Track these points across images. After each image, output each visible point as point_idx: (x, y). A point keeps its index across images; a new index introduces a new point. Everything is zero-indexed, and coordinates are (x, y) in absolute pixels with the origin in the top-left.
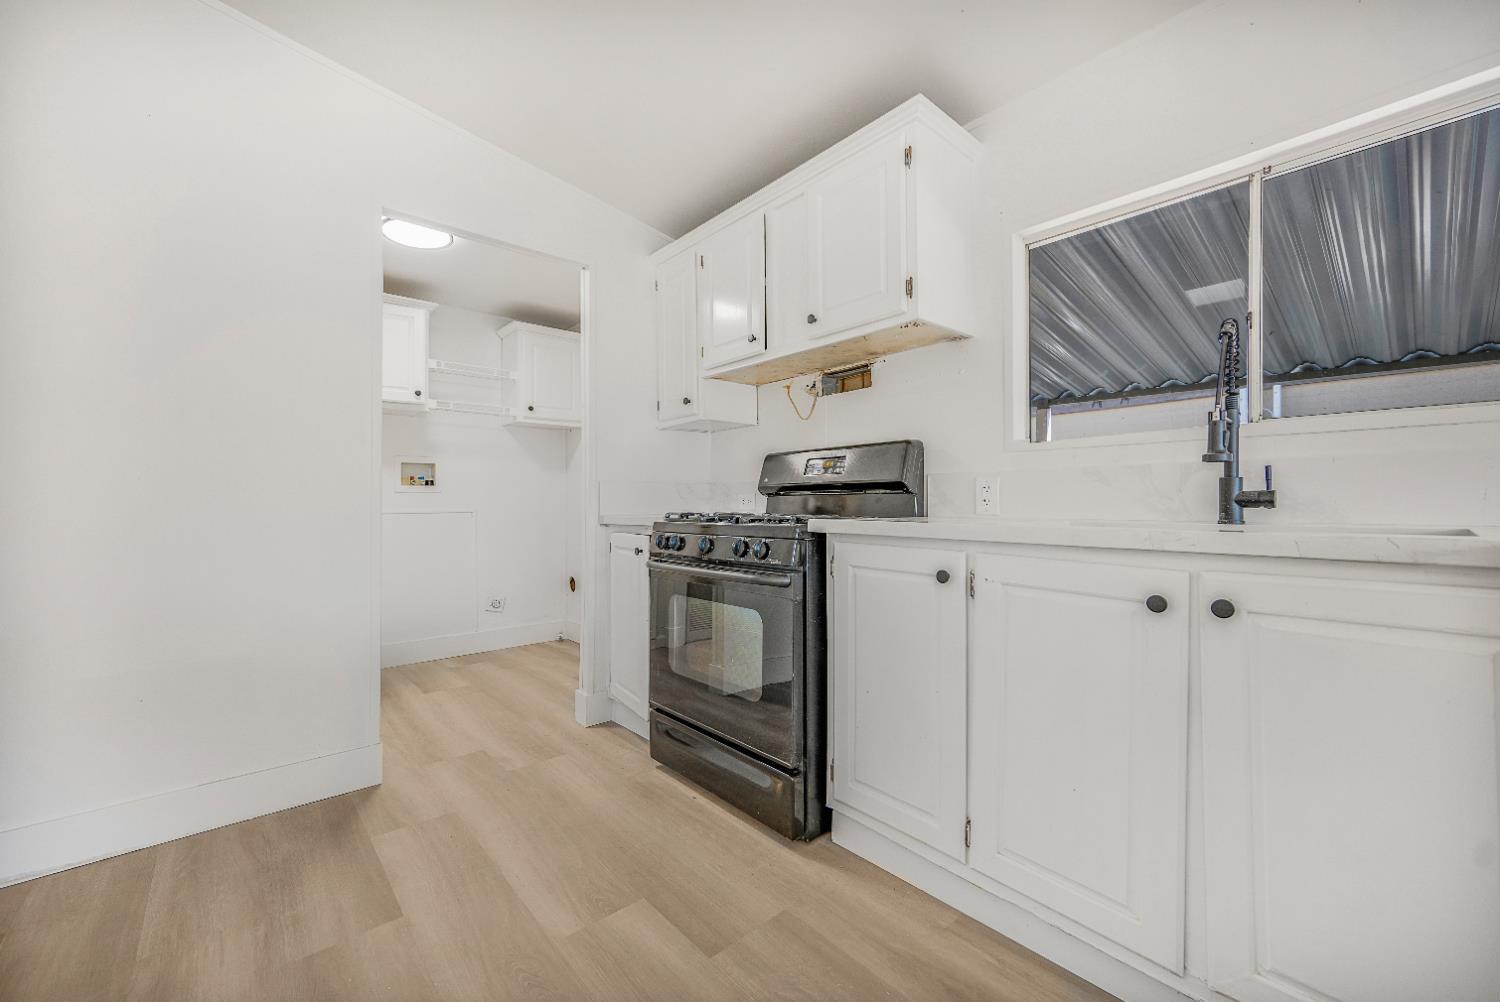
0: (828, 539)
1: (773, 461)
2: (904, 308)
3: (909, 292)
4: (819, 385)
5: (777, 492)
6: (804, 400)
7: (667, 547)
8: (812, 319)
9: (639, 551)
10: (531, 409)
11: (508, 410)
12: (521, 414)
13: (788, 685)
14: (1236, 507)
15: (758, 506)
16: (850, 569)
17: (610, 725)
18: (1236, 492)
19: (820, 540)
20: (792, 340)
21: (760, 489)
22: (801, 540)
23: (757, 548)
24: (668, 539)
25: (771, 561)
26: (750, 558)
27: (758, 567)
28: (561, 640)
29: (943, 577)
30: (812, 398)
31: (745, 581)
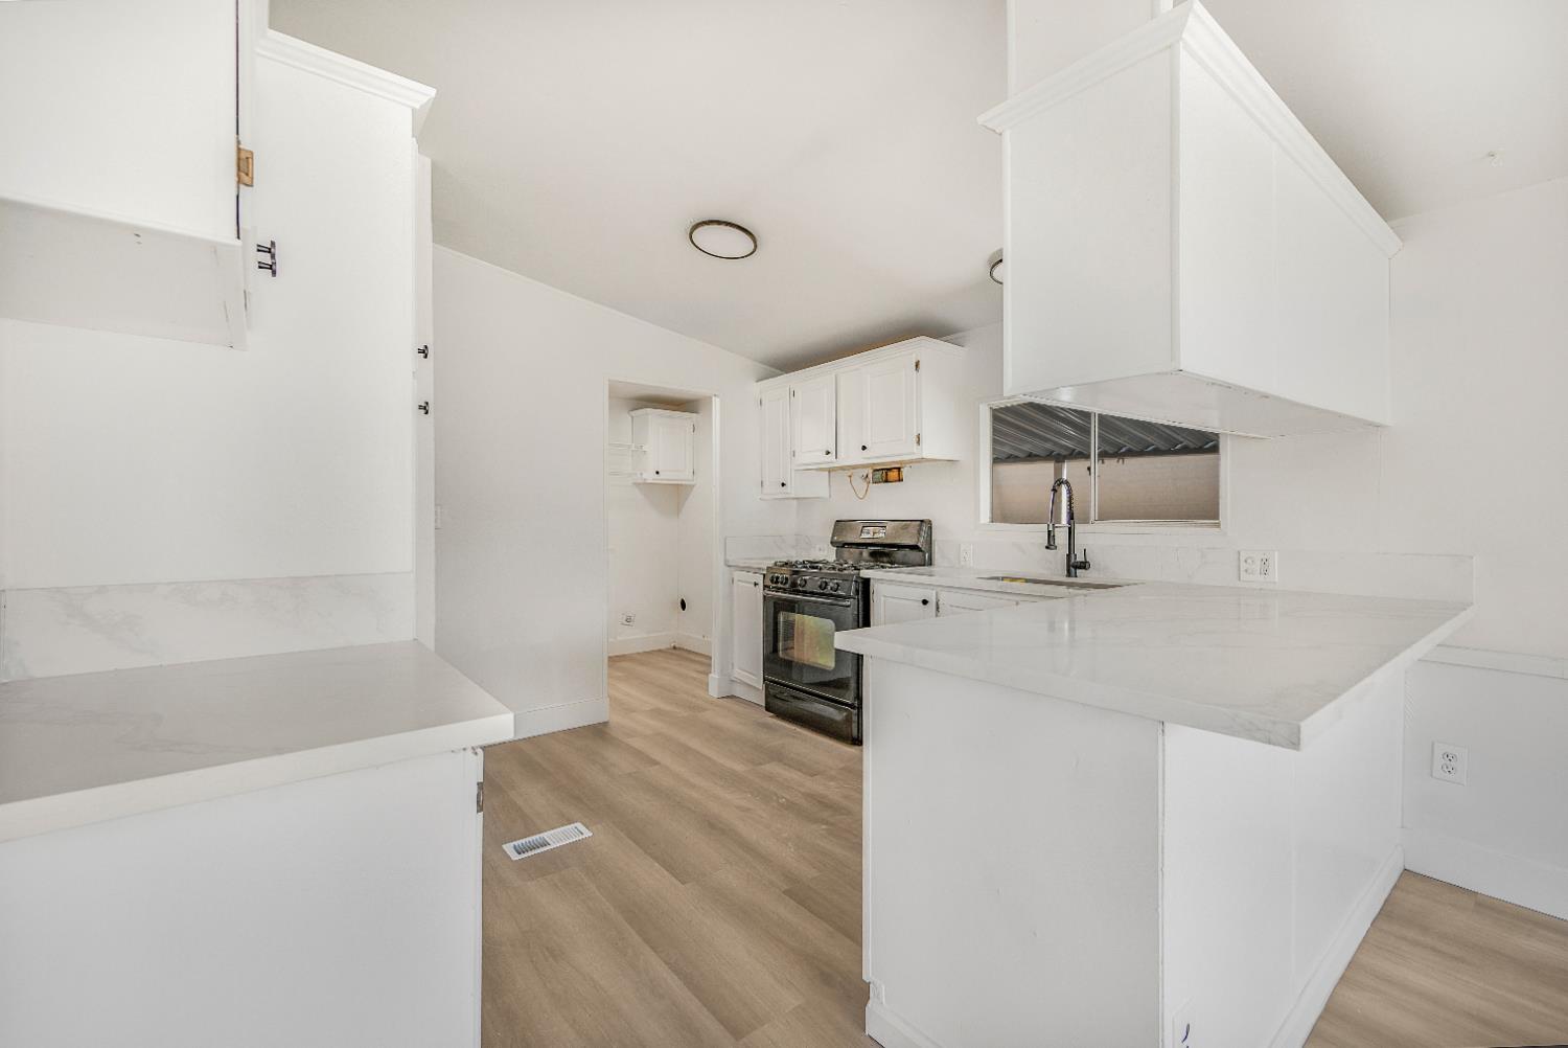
0: (872, 582)
1: (840, 525)
2: (915, 451)
3: (918, 442)
4: (870, 476)
5: (841, 546)
6: (861, 485)
7: (777, 582)
8: (864, 448)
9: (756, 584)
10: (657, 473)
11: (641, 474)
12: (650, 477)
13: (848, 678)
14: (1073, 569)
15: (830, 555)
16: (883, 598)
17: (732, 697)
18: (1073, 561)
19: (866, 582)
20: (851, 456)
21: (832, 543)
22: (856, 581)
23: (831, 584)
24: (777, 578)
25: (840, 593)
26: (828, 590)
27: (832, 595)
28: (675, 648)
29: (925, 602)
30: (865, 485)
31: (827, 603)
